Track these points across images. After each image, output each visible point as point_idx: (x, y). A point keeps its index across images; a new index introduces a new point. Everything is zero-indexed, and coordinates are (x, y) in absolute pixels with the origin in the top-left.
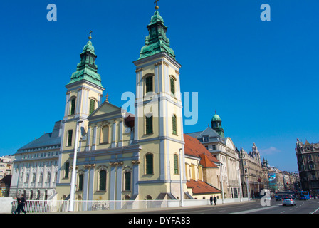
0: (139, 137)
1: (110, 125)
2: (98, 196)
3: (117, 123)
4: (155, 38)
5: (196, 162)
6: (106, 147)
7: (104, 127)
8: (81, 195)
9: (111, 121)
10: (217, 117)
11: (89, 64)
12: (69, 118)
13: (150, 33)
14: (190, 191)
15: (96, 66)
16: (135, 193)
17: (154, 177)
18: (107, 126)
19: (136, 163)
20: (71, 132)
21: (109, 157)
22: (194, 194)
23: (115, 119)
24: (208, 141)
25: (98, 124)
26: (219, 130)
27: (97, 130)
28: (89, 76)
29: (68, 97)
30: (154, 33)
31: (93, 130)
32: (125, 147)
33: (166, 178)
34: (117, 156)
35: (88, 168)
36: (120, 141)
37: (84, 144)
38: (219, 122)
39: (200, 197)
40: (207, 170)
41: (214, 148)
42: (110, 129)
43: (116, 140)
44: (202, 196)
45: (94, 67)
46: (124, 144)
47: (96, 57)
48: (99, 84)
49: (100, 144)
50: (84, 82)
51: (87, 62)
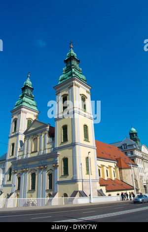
0: (58, 145)
1: (38, 137)
2: (30, 194)
3: (43, 135)
4: (69, 68)
5: (113, 165)
6: (35, 155)
7: (34, 139)
8: (19, 193)
9: (39, 134)
10: (134, 130)
11: (27, 95)
12: (12, 135)
13: (66, 65)
14: (104, 188)
15: (33, 96)
16: (55, 191)
17: (69, 178)
18: (36, 138)
19: (56, 167)
20: (13, 145)
21: (37, 162)
22: (107, 191)
23: (42, 132)
24: (127, 148)
25: (31, 137)
26: (135, 140)
27: (30, 142)
28: (26, 102)
29: (12, 119)
30: (69, 65)
31: (28, 142)
32: (48, 154)
33: (78, 178)
34: (43, 161)
35: (24, 172)
36: (45, 149)
37: (21, 153)
38: (135, 133)
39: (114, 194)
40: (123, 171)
41: (132, 153)
42: (38, 140)
43: (42, 148)
44: (117, 193)
45: (31, 97)
46: (47, 152)
47: (33, 89)
48: (35, 108)
49: (32, 153)
50: (22, 107)
51: (26, 93)
